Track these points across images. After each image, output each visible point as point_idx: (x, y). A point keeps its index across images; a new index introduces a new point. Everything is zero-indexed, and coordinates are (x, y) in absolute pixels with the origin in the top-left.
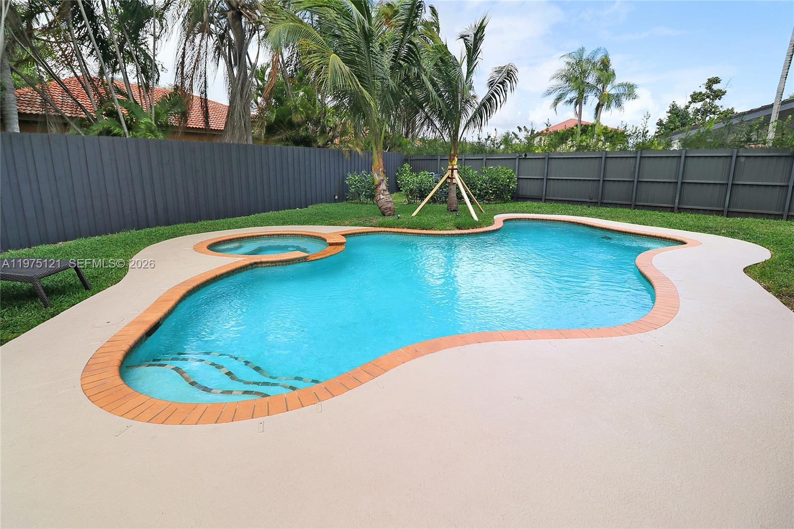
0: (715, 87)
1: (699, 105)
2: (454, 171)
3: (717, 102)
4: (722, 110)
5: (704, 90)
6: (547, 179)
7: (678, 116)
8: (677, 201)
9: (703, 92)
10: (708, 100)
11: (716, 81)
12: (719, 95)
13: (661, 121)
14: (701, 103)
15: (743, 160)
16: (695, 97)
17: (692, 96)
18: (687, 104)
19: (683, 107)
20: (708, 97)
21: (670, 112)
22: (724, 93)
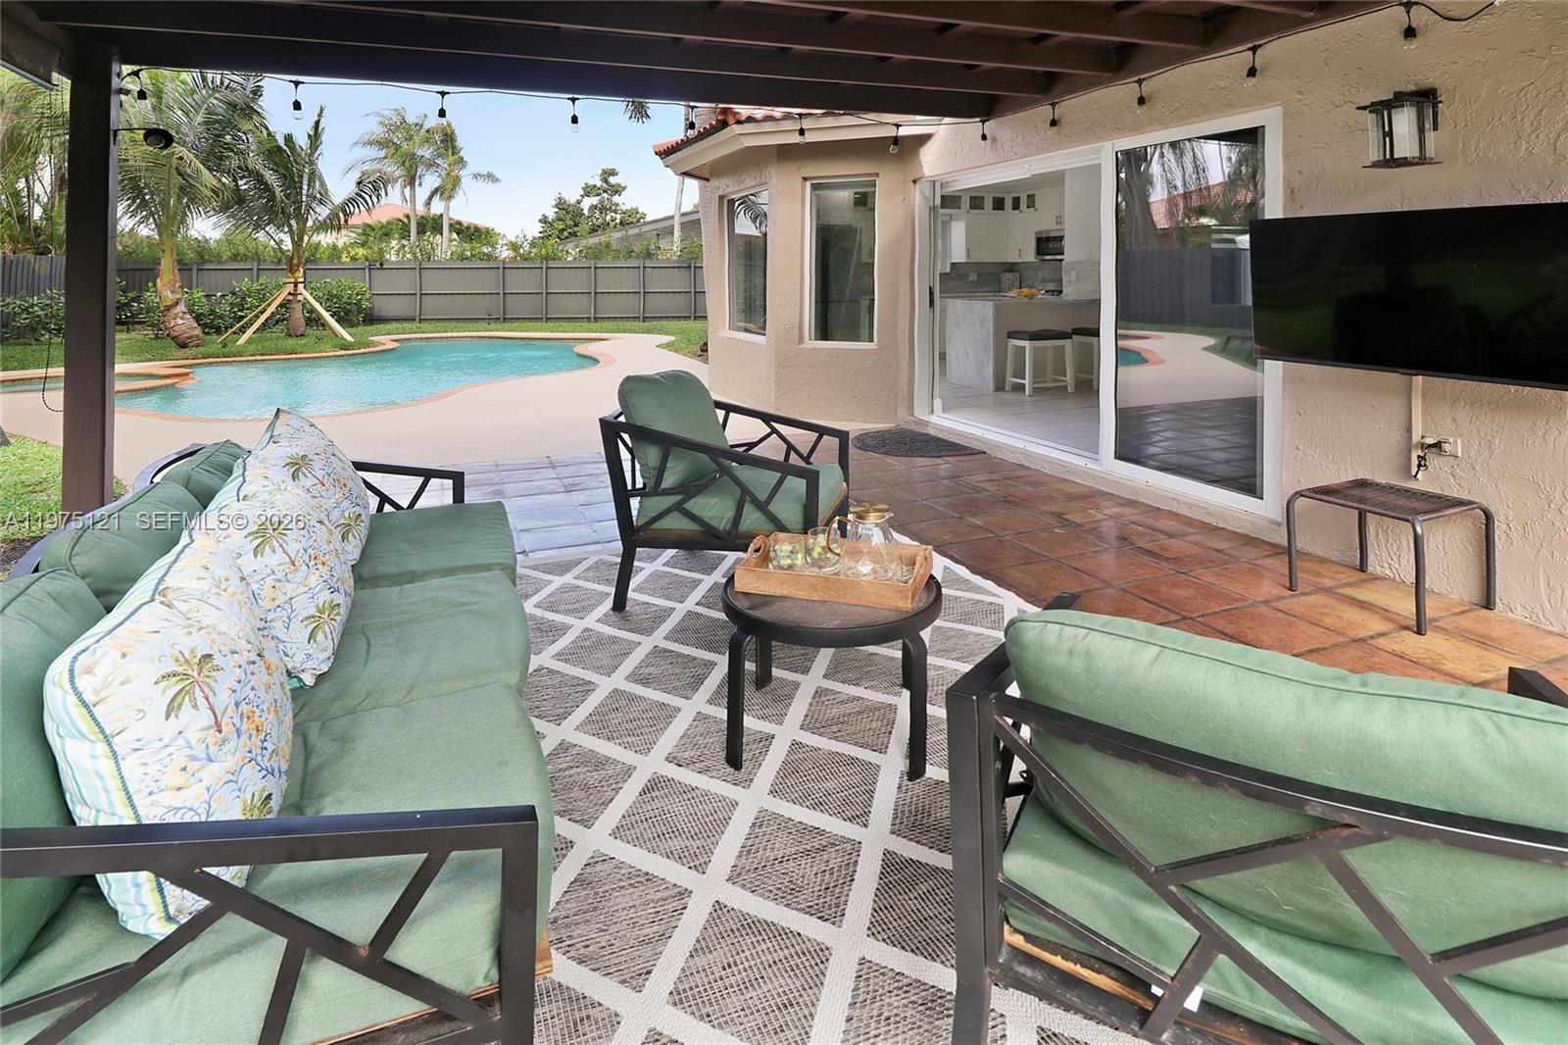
0: (612, 180)
1: (595, 200)
2: (299, 285)
3: (616, 199)
4: (624, 208)
5: (599, 184)
6: (421, 294)
7: (568, 213)
8: (593, 310)
9: (598, 186)
10: (605, 195)
11: (613, 173)
12: (617, 190)
13: (545, 217)
14: (598, 198)
15: (649, 270)
16: (589, 191)
17: (584, 189)
18: (580, 198)
19: (573, 201)
20: (604, 191)
21: (556, 206)
22: (624, 188)
